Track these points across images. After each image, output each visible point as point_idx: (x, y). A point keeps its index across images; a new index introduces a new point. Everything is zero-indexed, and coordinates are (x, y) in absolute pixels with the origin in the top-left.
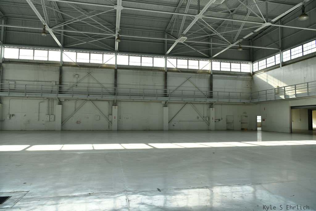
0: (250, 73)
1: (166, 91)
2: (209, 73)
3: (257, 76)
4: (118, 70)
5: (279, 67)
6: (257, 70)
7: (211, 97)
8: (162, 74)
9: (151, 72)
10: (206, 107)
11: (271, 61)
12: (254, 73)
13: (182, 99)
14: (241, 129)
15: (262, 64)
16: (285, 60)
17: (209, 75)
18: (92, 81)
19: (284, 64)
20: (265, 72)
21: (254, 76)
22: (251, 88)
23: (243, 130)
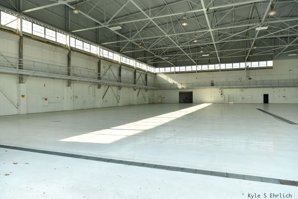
0: (154, 73)
1: (135, 80)
2: (146, 72)
3: (159, 75)
4: (122, 66)
5: (174, 73)
6: (159, 72)
7: (147, 85)
8: (134, 70)
9: (131, 69)
10: (145, 90)
11: (168, 70)
12: (156, 74)
13: (139, 86)
14: (152, 103)
15: (162, 70)
16: (176, 71)
17: (146, 73)
18: (111, 72)
19: (176, 73)
20: (164, 74)
21: (156, 75)
22: (155, 81)
23: (153, 103)
